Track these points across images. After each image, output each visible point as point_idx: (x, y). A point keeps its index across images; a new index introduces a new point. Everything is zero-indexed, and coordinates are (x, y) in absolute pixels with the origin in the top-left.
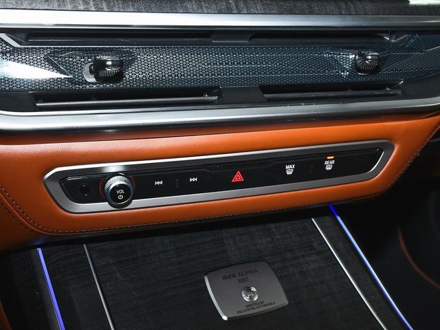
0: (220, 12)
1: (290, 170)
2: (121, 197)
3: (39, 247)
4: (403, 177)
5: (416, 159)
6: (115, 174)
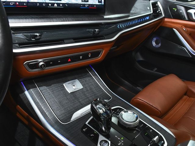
0: (62, 21)
1: (81, 57)
2: (43, 67)
3: (21, 81)
4: (106, 56)
5: (108, 53)
6: (41, 62)
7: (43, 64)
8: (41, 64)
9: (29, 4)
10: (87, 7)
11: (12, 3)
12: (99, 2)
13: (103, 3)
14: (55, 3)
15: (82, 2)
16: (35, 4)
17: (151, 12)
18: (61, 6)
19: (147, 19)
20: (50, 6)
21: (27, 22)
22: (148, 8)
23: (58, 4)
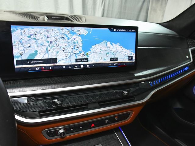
2: (62, 135)
6: (61, 129)
7: (62, 133)
8: (61, 131)
9: (55, 67)
10: (115, 66)
11: (38, 68)
12: (129, 60)
13: (134, 60)
14: (81, 65)
15: (111, 61)
16: (61, 67)
17: (191, 61)
18: (88, 67)
19: (186, 69)
20: (76, 68)
21: (50, 88)
22: (187, 57)
23: (85, 65)
